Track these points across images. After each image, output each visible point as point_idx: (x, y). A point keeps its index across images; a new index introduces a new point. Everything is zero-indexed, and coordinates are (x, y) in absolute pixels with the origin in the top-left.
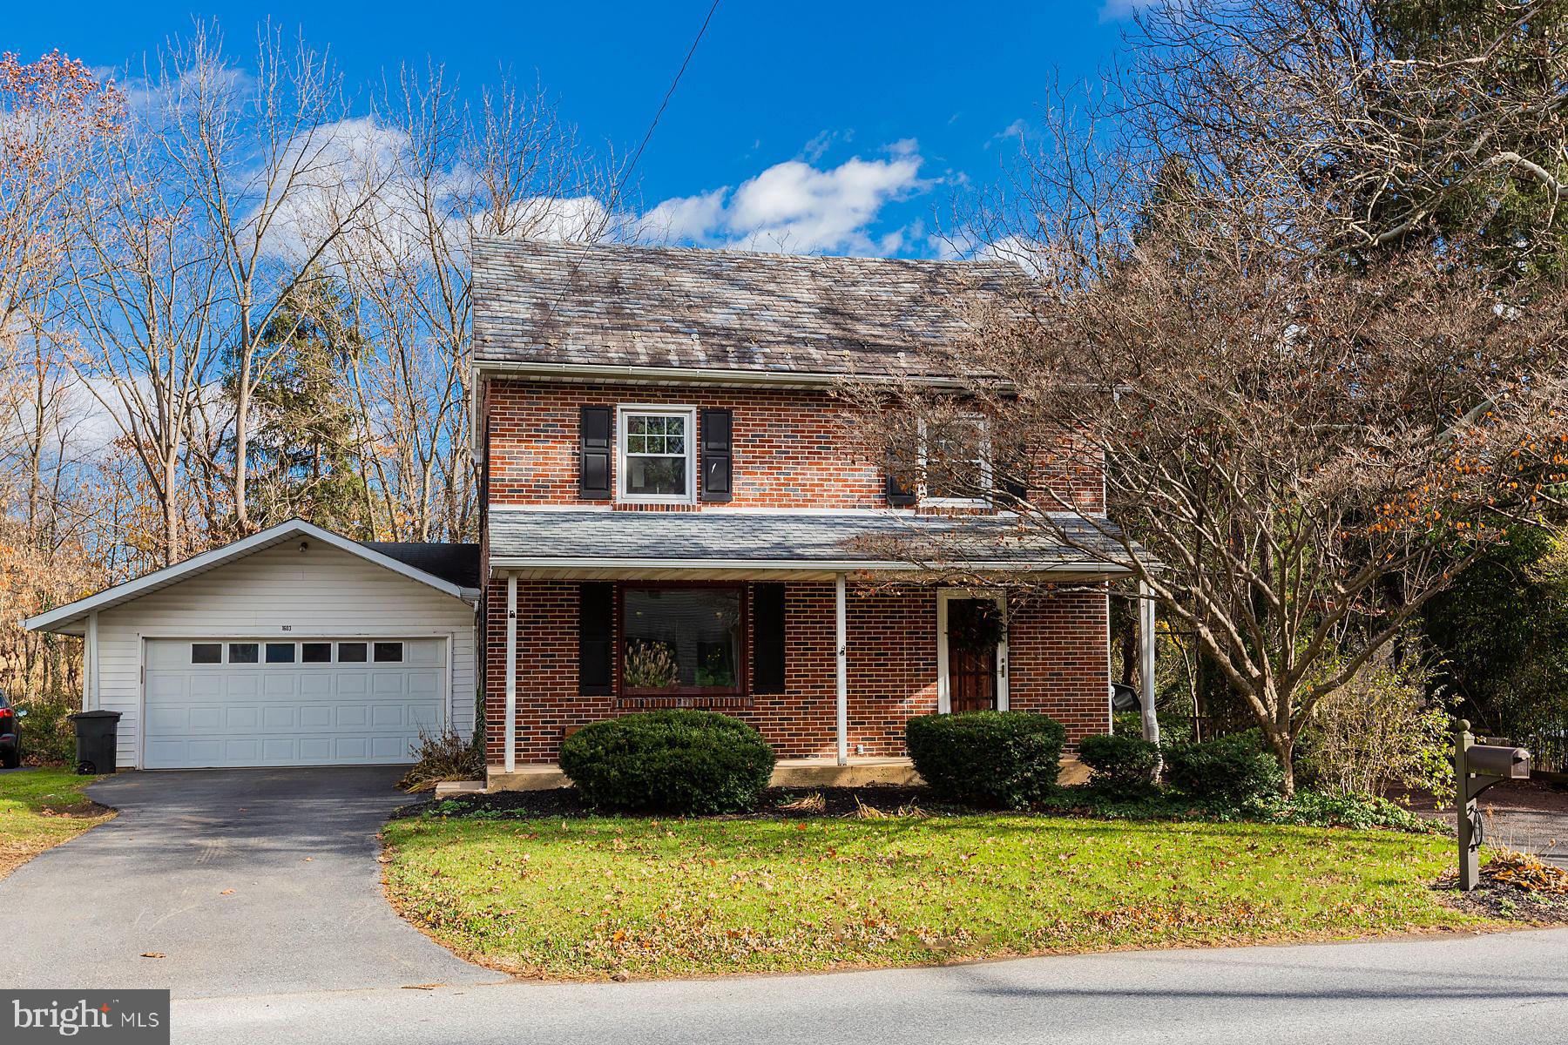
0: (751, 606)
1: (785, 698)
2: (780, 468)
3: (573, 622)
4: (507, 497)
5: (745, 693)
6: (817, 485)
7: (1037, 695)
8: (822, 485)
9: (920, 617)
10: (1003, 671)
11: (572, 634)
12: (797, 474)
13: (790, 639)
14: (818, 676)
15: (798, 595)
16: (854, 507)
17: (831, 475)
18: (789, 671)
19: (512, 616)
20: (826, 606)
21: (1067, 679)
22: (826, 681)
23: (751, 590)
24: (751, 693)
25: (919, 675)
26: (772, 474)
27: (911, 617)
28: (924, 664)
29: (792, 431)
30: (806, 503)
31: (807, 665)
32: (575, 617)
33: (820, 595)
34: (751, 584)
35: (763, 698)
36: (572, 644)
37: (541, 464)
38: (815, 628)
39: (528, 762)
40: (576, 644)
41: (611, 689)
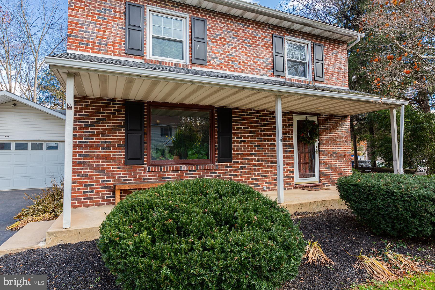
0: (216, 119)
1: (232, 165)
2: (228, 52)
3: (121, 123)
4: (79, 47)
5: (213, 163)
6: (245, 63)
7: (329, 162)
8: (247, 63)
9: (288, 127)
10: (317, 152)
11: (121, 130)
12: (236, 56)
13: (234, 135)
14: (246, 154)
15: (237, 114)
16: (261, 75)
17: (251, 59)
18: (234, 151)
19: (70, 108)
20: (249, 120)
21: (338, 155)
22: (250, 156)
23: (216, 111)
24: (216, 162)
26: (225, 54)
28: (289, 148)
29: (234, 35)
30: (241, 70)
31: (241, 149)
32: (122, 120)
33: (247, 115)
34: (216, 108)
35: (222, 165)
36: (120, 136)
37: (101, 31)
38: (245, 131)
39: (93, 205)
40: (123, 136)
41: (144, 161)
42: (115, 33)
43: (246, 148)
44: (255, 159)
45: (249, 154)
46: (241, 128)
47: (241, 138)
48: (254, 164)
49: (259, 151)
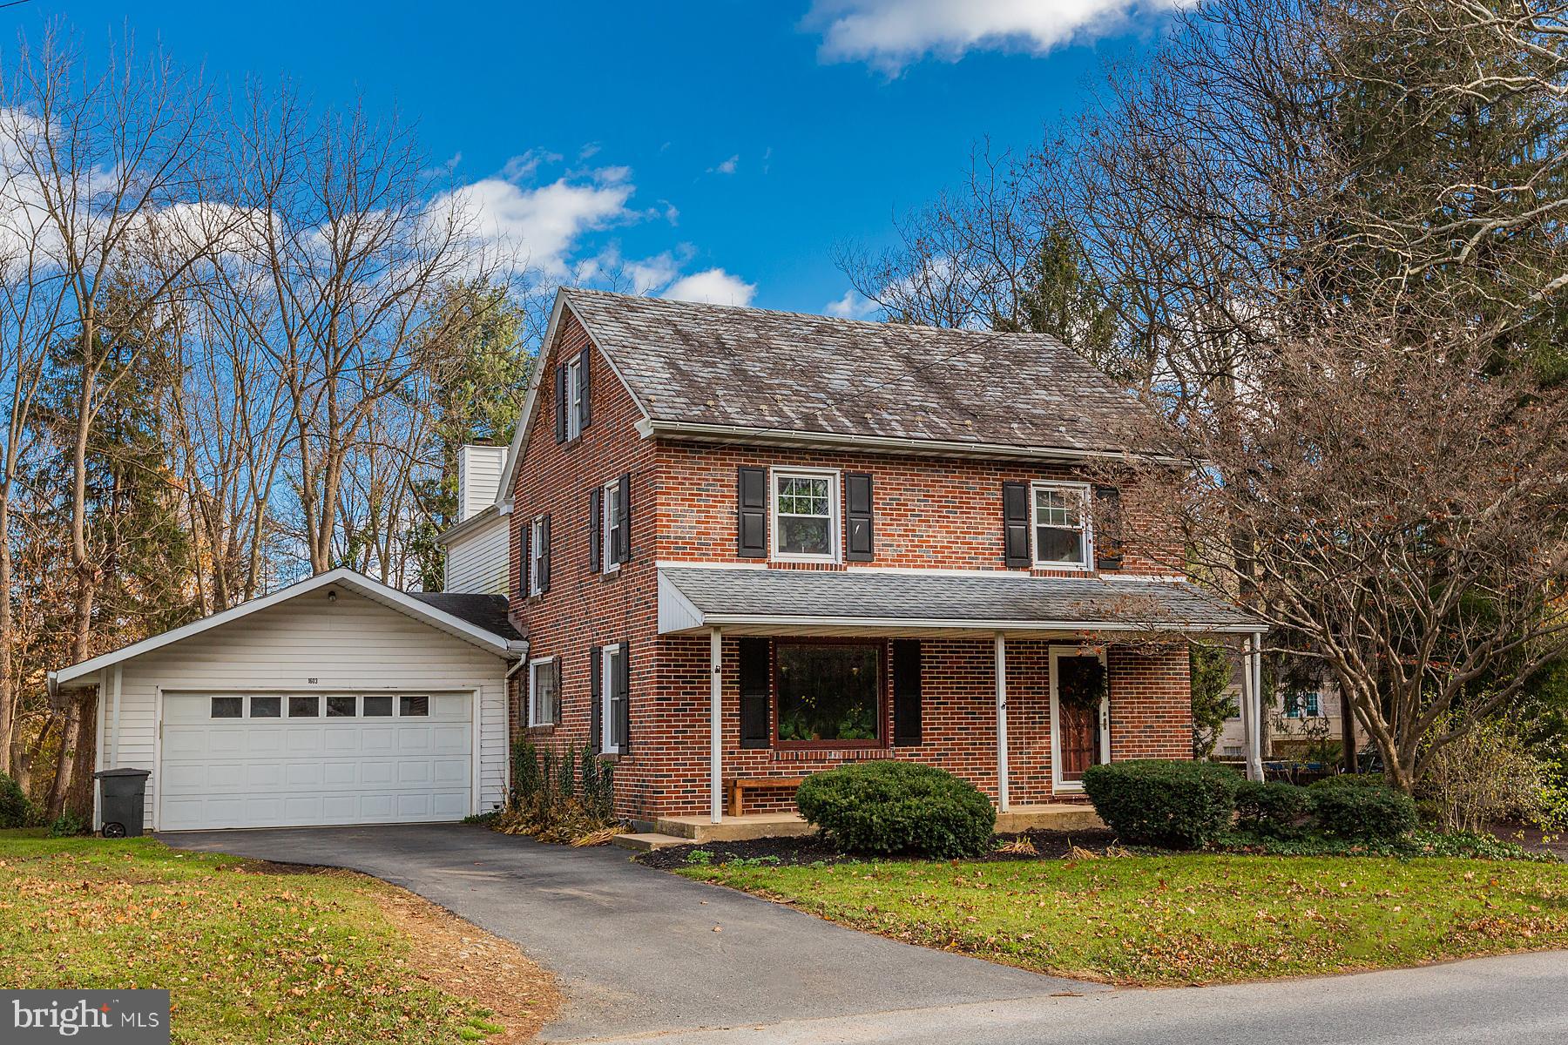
0: (891, 662)
1: (922, 750)
2: (914, 531)
3: (733, 677)
4: (672, 553)
5: (886, 746)
6: (947, 547)
7: (1133, 746)
8: (951, 547)
9: (1036, 673)
10: (1105, 725)
11: (733, 688)
12: (929, 536)
13: (925, 693)
14: (949, 729)
15: (932, 652)
16: (978, 568)
17: (958, 538)
18: (925, 724)
19: (717, 671)
21: (1158, 732)
22: (957, 734)
23: (890, 646)
24: (892, 745)
25: (1035, 728)
26: (907, 536)
27: (1027, 673)
28: (1039, 718)
29: (924, 496)
30: (939, 564)
31: (939, 719)
32: (736, 672)
33: (950, 652)
34: (890, 641)
35: (903, 750)
36: (732, 699)
37: (703, 522)
38: (946, 683)
39: (694, 814)
40: (737, 699)
41: (769, 742)
42: (722, 523)
43: (949, 719)
44: (967, 739)
45: (954, 729)
46: (939, 678)
47: (939, 698)
48: (964, 749)
49: (975, 724)
